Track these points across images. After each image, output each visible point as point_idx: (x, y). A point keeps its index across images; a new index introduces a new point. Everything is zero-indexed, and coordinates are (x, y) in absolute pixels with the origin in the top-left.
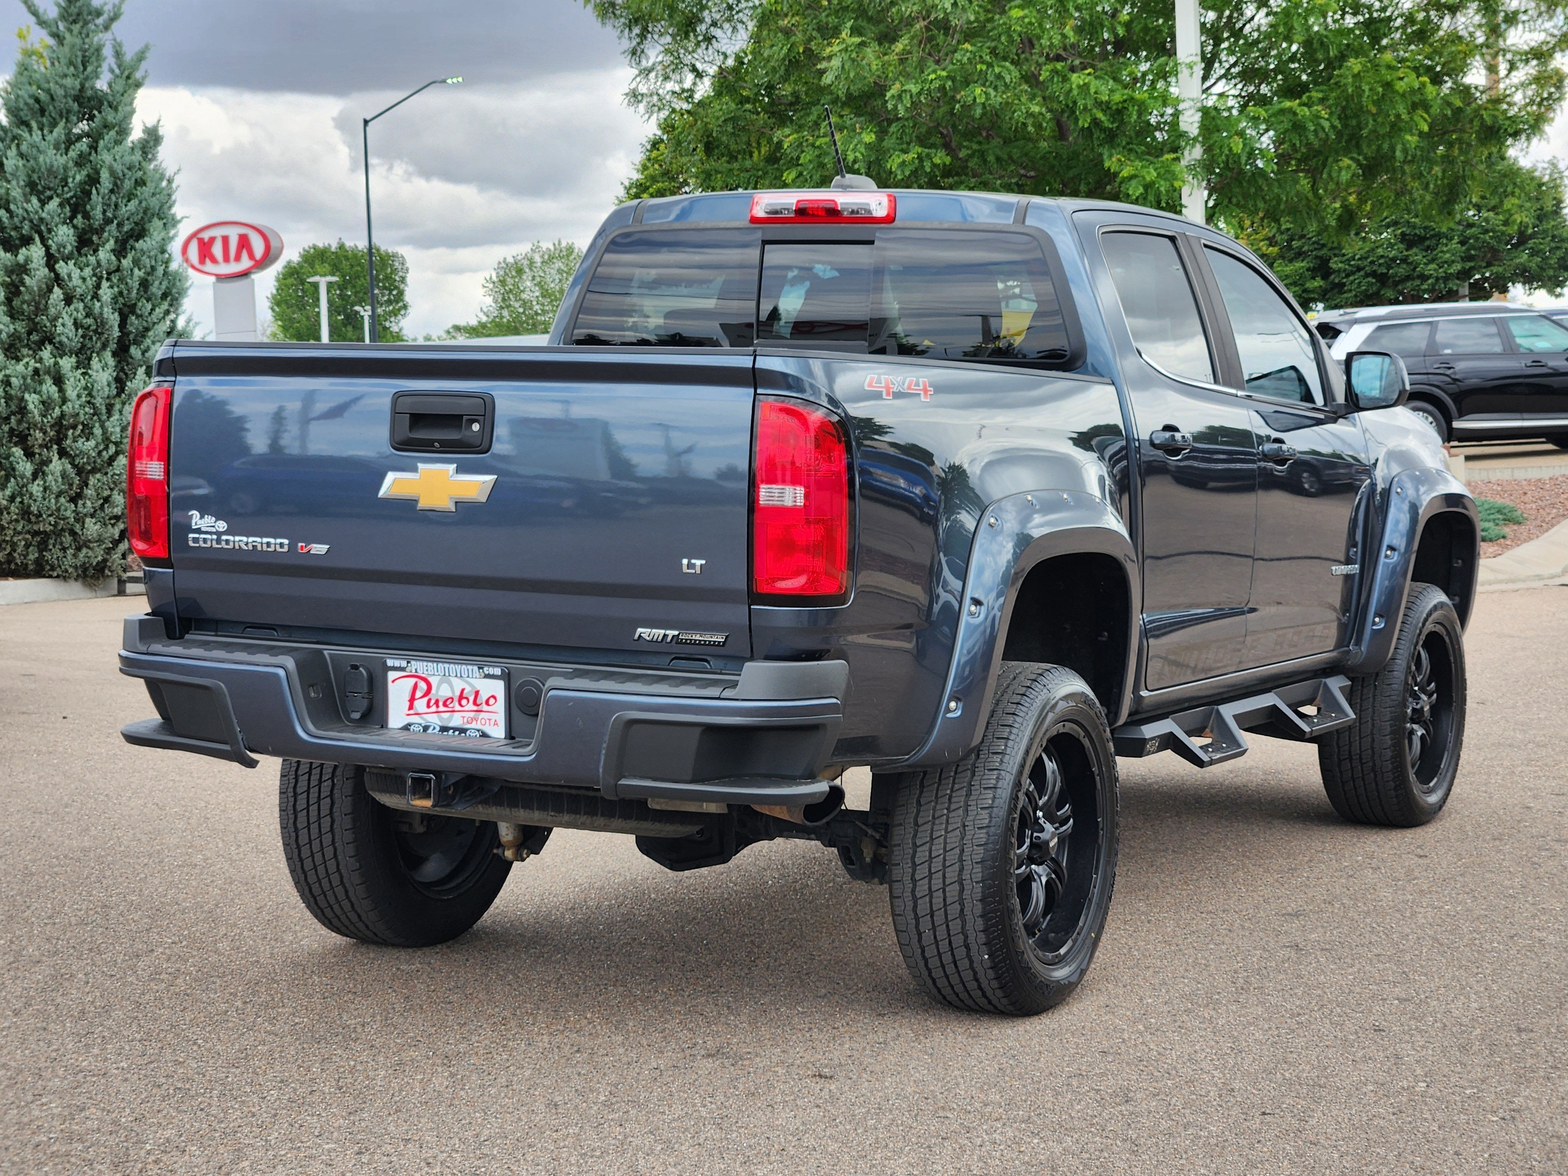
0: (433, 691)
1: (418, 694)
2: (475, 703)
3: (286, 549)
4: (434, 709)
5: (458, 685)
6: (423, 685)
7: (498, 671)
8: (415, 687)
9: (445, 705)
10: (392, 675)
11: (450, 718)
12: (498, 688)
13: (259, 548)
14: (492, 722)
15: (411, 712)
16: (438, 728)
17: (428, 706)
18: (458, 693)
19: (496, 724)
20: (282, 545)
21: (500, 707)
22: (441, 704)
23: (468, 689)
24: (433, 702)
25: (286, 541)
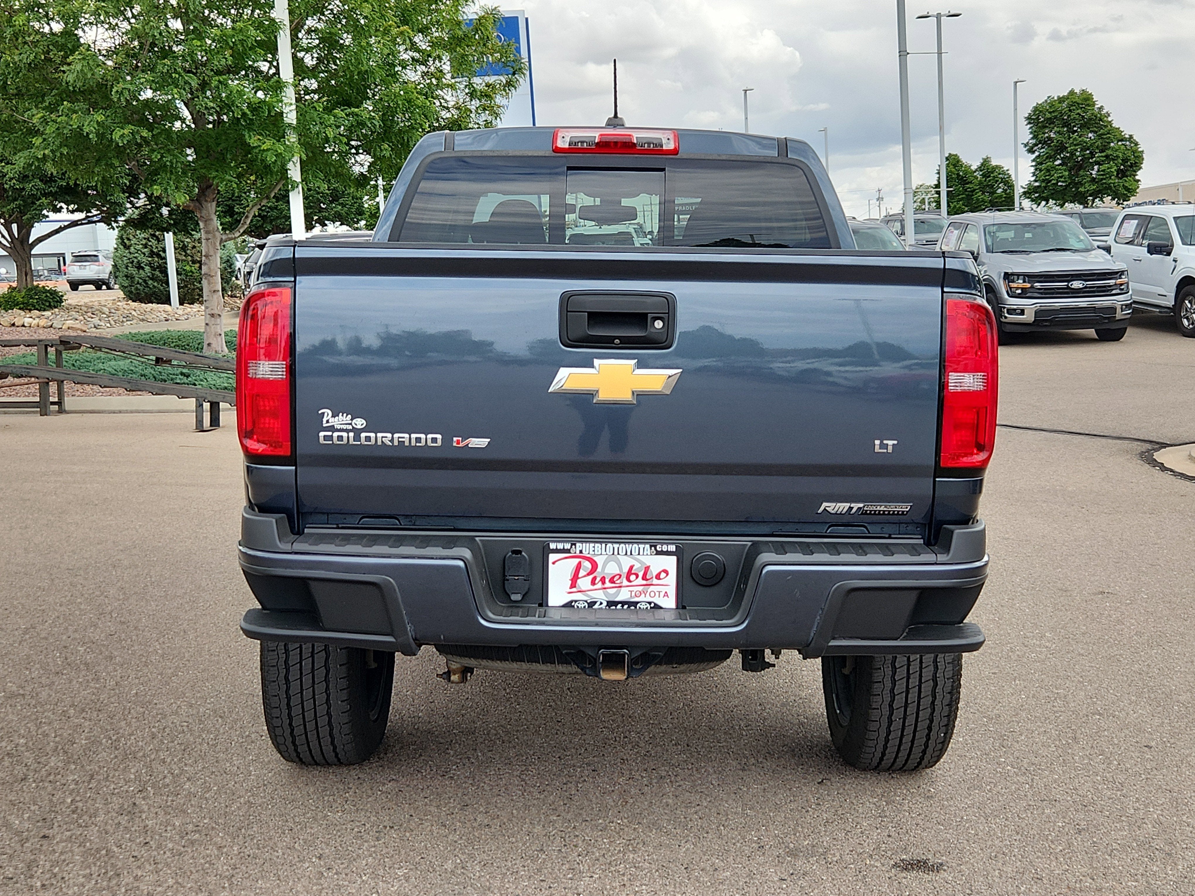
0: (599, 569)
1: (582, 573)
2: (644, 578)
3: (439, 443)
4: (599, 585)
5: (626, 562)
6: (587, 565)
7: (672, 548)
8: (579, 567)
9: (612, 581)
10: (552, 557)
11: (618, 593)
12: (671, 563)
13: (407, 444)
14: (662, 594)
15: (574, 590)
16: (605, 604)
17: (593, 582)
18: (626, 570)
19: (666, 594)
20: (434, 440)
21: (673, 579)
22: (607, 581)
23: (637, 565)
24: (598, 579)
25: (439, 436)
